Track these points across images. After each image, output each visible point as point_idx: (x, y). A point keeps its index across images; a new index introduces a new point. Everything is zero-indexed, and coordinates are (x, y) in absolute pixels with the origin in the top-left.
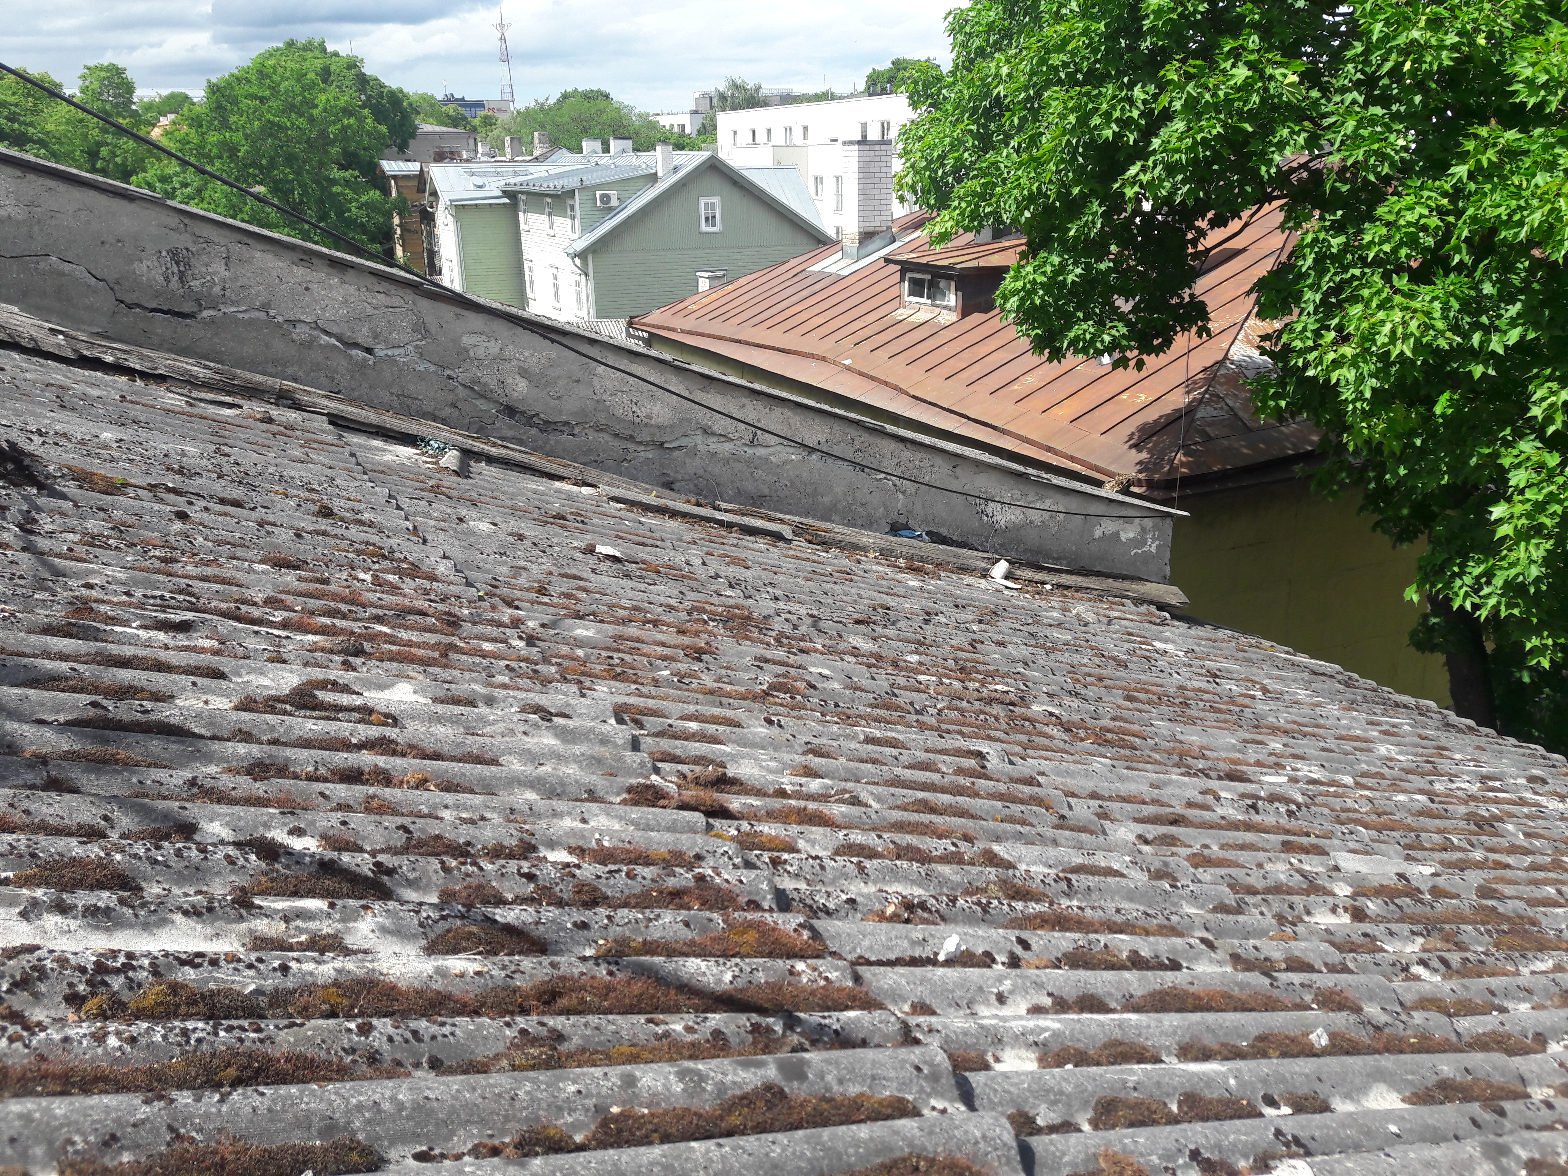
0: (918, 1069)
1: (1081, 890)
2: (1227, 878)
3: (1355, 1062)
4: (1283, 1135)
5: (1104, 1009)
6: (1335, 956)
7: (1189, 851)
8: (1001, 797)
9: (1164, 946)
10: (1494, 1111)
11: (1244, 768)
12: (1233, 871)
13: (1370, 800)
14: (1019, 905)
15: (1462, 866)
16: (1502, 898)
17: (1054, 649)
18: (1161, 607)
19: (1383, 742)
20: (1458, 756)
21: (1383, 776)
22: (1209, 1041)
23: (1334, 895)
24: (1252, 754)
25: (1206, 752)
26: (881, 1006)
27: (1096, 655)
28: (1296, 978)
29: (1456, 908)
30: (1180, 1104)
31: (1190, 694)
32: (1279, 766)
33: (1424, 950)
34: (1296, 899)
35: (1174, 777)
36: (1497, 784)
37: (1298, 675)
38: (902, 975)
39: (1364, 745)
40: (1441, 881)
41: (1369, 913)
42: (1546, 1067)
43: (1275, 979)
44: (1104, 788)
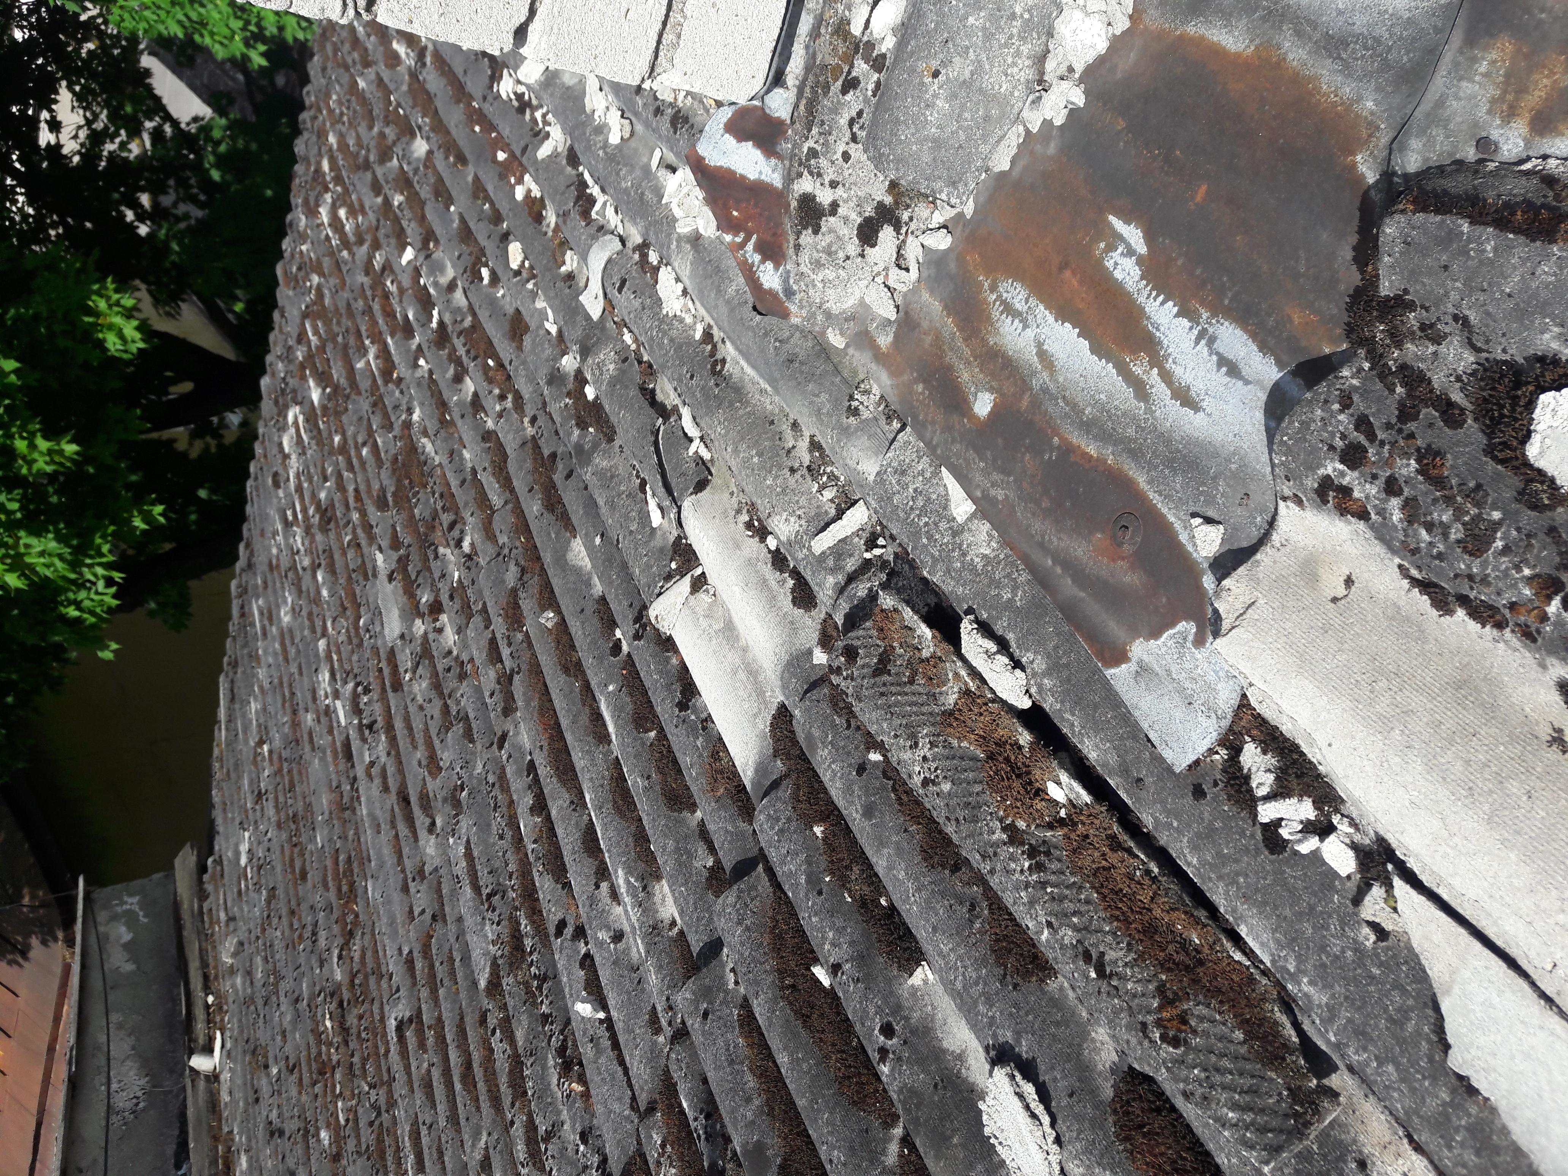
0: (706, 1015)
1: (494, 880)
2: (442, 736)
3: (556, 583)
4: (637, 632)
5: (590, 829)
6: (477, 620)
7: (428, 779)
8: (434, 991)
9: (518, 784)
10: (554, 461)
11: (338, 744)
12: (433, 732)
13: (334, 620)
14: (528, 943)
15: (368, 527)
16: (383, 490)
17: (275, 972)
18: (202, 869)
19: (279, 620)
20: (274, 551)
21: (310, 614)
22: (585, 719)
23: (426, 633)
24: (323, 741)
25: (334, 784)
26: (667, 1072)
27: (270, 924)
28: (505, 652)
29: (404, 527)
30: (647, 731)
31: (283, 815)
32: (328, 712)
33: (448, 545)
34: (440, 668)
35: (365, 812)
36: (289, 513)
37: (238, 714)
38: (631, 1055)
39: (287, 636)
40: (385, 544)
41: (432, 599)
42: (507, 428)
43: (512, 670)
44: (394, 881)
